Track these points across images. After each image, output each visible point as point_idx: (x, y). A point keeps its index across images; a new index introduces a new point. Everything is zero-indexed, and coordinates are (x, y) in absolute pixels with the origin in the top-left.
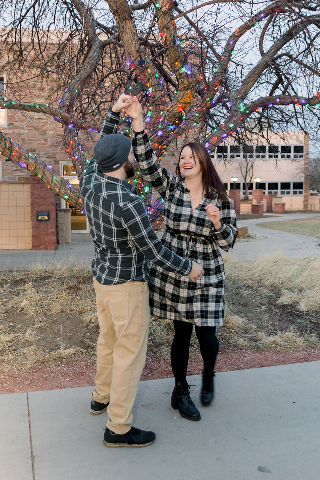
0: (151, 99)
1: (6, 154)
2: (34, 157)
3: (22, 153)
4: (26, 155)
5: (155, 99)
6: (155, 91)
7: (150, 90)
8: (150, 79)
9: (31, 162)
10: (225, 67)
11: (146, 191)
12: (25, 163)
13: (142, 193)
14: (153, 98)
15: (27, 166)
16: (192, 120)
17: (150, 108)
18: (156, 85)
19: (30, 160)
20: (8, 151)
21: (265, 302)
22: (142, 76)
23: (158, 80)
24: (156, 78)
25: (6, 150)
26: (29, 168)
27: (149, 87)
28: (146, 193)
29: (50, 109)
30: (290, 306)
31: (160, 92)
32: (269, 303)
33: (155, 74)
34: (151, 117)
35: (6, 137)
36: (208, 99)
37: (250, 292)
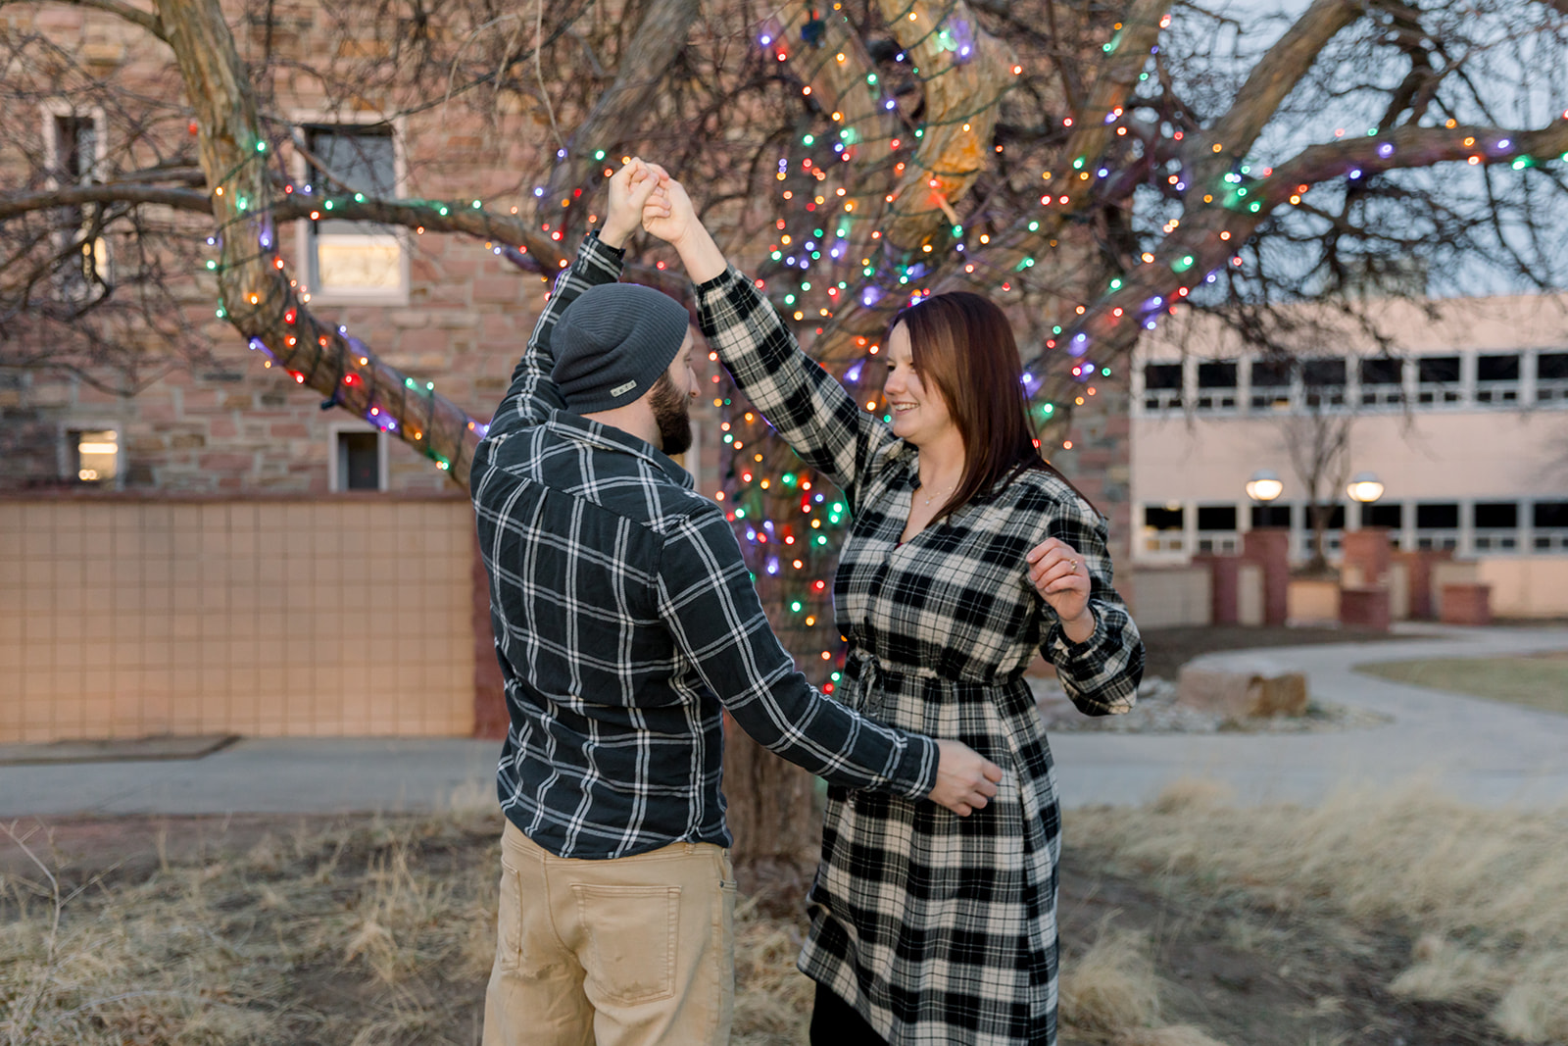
0: (851, 169)
1: (321, 380)
2: (423, 394)
3: (380, 378)
4: (397, 387)
5: (867, 169)
6: (868, 140)
7: (848, 135)
8: (849, 95)
9: (416, 411)
10: (1149, 30)
11: (834, 519)
12: (394, 416)
13: (820, 530)
14: (859, 166)
15: (400, 426)
16: (1013, 248)
17: (849, 207)
18: (869, 116)
19: (409, 404)
20: (327, 372)
21: (1335, 980)
22: (817, 83)
23: (876, 96)
24: (871, 88)
25: (322, 368)
26: (407, 434)
27: (844, 127)
28: (835, 527)
29: (487, 218)
30: (1458, 1009)
31: (887, 141)
32: (1357, 989)
33: (864, 76)
34: (852, 241)
35: (320, 318)
36: (1078, 164)
37: (1269, 933)
